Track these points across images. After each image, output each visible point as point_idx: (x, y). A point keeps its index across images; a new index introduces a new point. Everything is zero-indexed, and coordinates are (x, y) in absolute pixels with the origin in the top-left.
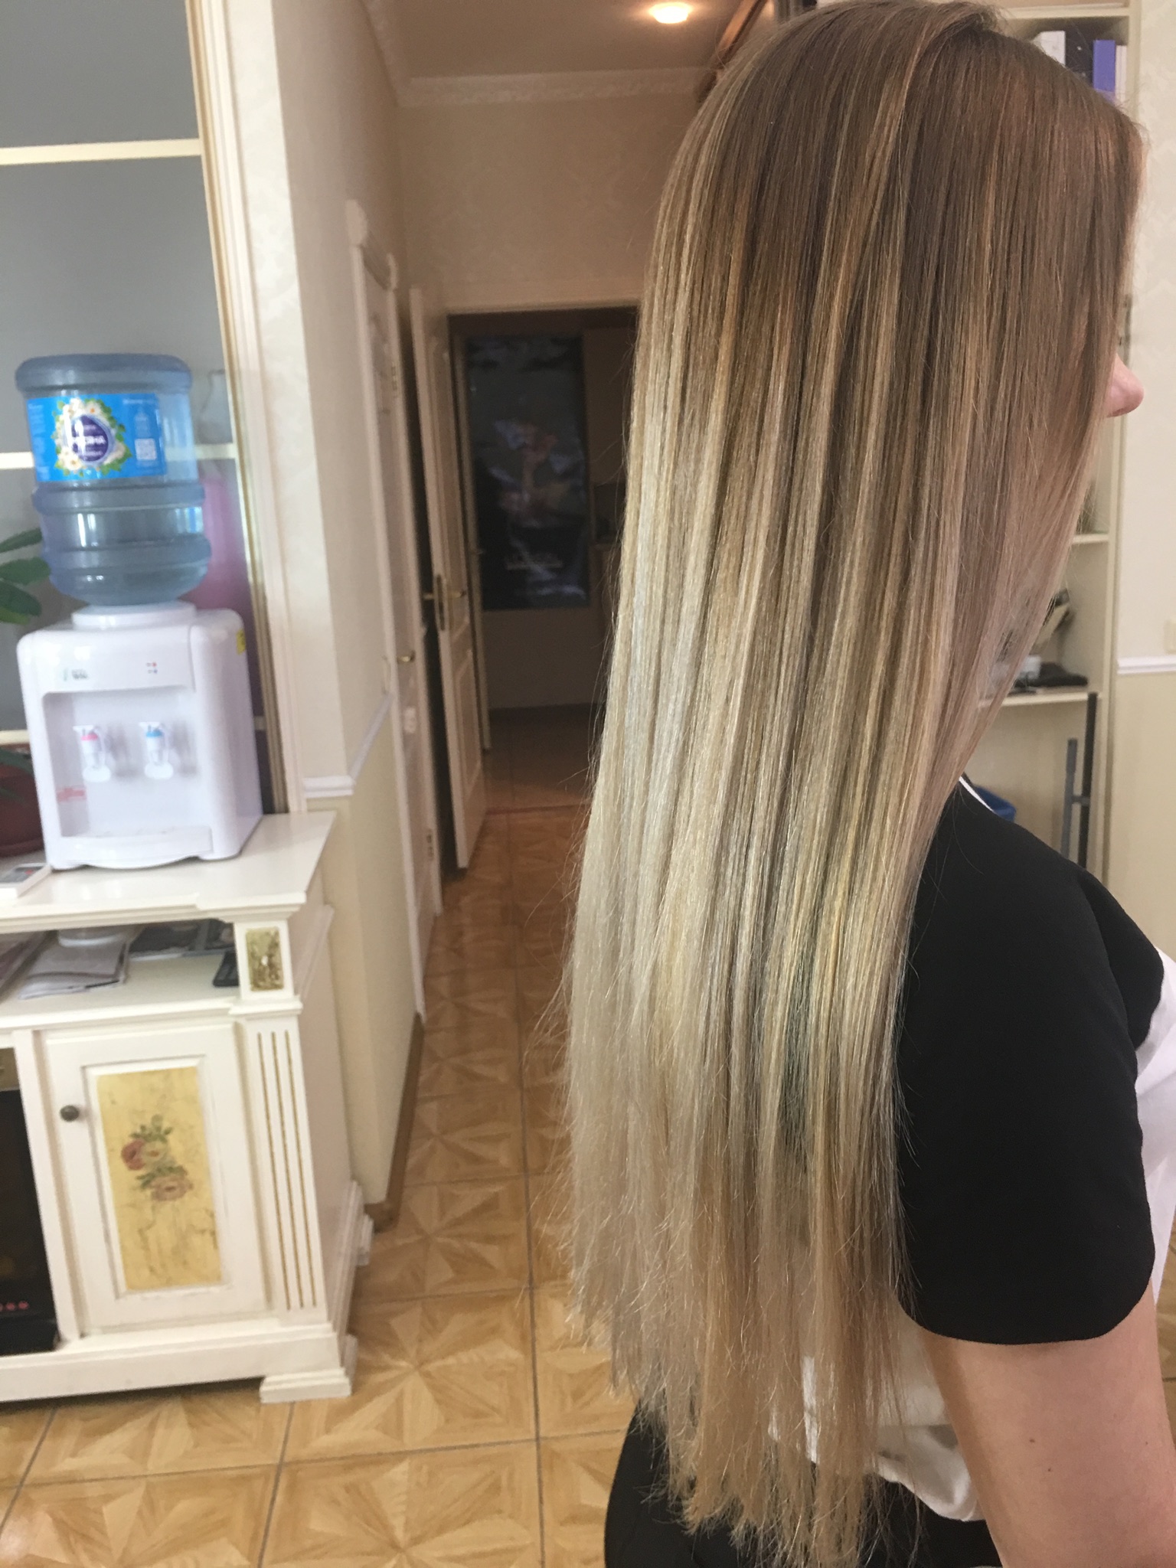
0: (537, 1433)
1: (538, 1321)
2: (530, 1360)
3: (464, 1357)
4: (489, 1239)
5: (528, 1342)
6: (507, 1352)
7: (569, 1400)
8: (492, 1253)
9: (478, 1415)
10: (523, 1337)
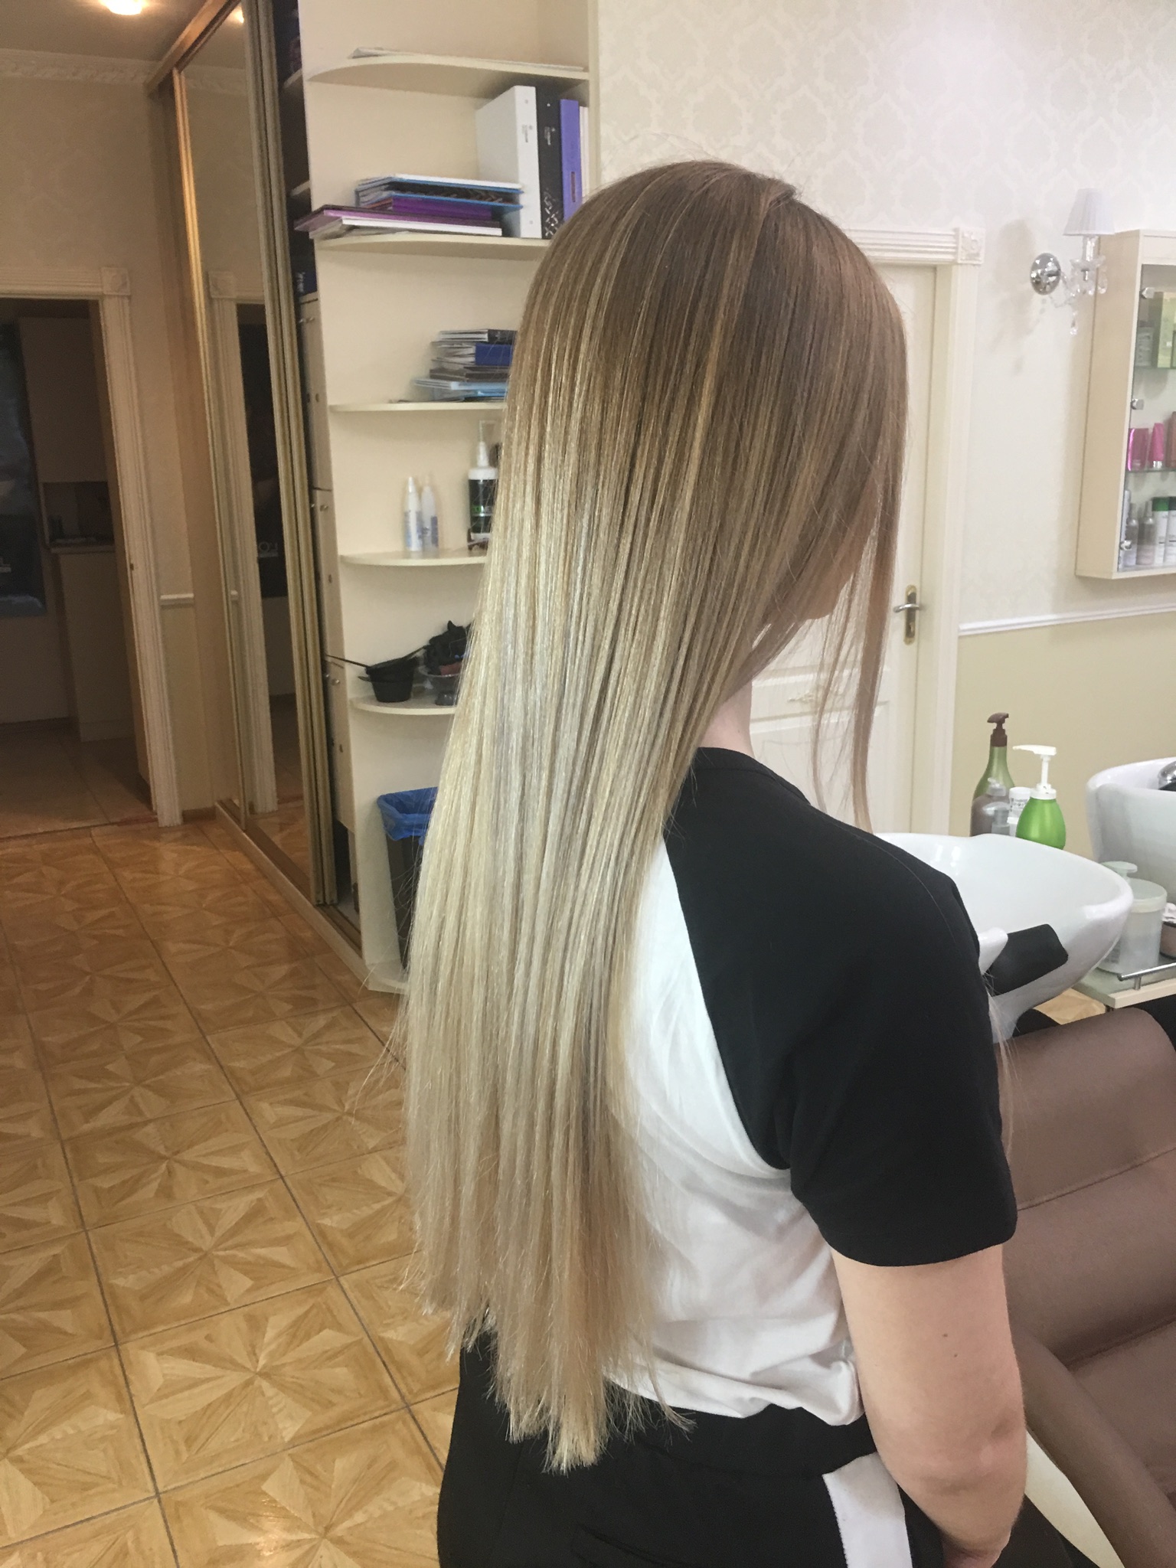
0: (156, 1489)
1: (131, 1377)
2: (132, 1420)
3: (57, 1432)
4: (58, 1305)
5: (126, 1400)
6: (105, 1416)
7: (183, 1448)
8: (64, 1319)
9: (85, 1487)
10: (119, 1398)
